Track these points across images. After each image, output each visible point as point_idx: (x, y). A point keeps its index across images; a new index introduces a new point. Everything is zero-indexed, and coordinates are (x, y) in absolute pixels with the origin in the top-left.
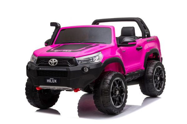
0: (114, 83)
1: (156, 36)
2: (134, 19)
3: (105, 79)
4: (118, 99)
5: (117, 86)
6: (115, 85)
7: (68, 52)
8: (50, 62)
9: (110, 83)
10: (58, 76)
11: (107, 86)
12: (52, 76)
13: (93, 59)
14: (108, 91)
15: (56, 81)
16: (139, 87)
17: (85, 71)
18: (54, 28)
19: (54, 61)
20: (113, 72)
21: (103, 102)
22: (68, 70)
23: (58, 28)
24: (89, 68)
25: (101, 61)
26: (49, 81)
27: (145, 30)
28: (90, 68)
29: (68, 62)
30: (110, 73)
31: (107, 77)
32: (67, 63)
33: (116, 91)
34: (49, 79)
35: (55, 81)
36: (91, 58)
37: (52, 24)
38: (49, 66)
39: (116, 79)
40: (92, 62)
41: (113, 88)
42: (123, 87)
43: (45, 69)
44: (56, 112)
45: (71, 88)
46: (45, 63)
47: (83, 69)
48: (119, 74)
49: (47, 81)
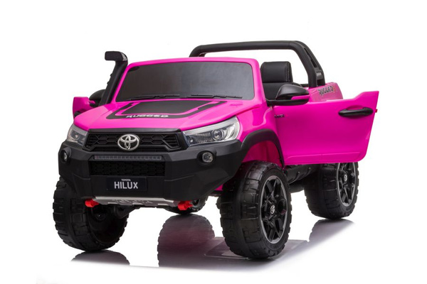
0: (266, 188)
1: (335, 82)
2: (290, 44)
3: (248, 179)
4: (273, 224)
5: (272, 194)
6: (267, 192)
7: (160, 117)
8: (120, 142)
9: (259, 187)
10: (141, 174)
11: (253, 194)
12: (126, 174)
13: (220, 134)
14: (256, 205)
15: (136, 184)
16: (305, 198)
17: (205, 161)
18: (112, 64)
19: (130, 138)
20: (261, 162)
21: (244, 232)
22: (167, 160)
23: (123, 65)
24: (214, 155)
25: (238, 139)
26: (118, 185)
27: (316, 69)
28: (217, 155)
29: (164, 141)
30: (257, 166)
31: (251, 175)
32: (163, 143)
33: (269, 206)
34: (120, 181)
35: (133, 185)
36: (216, 132)
37: (110, 56)
38: (117, 151)
39: (270, 178)
40: (219, 140)
41: (264, 199)
42: (283, 197)
43: (110, 159)
44: (120, 259)
45: (172, 202)
46: (108, 143)
47: (200, 156)
48: (276, 168)
49: (115, 185)
